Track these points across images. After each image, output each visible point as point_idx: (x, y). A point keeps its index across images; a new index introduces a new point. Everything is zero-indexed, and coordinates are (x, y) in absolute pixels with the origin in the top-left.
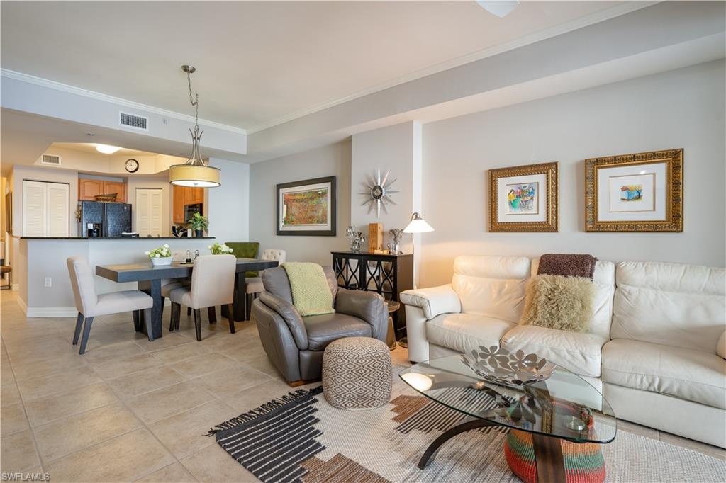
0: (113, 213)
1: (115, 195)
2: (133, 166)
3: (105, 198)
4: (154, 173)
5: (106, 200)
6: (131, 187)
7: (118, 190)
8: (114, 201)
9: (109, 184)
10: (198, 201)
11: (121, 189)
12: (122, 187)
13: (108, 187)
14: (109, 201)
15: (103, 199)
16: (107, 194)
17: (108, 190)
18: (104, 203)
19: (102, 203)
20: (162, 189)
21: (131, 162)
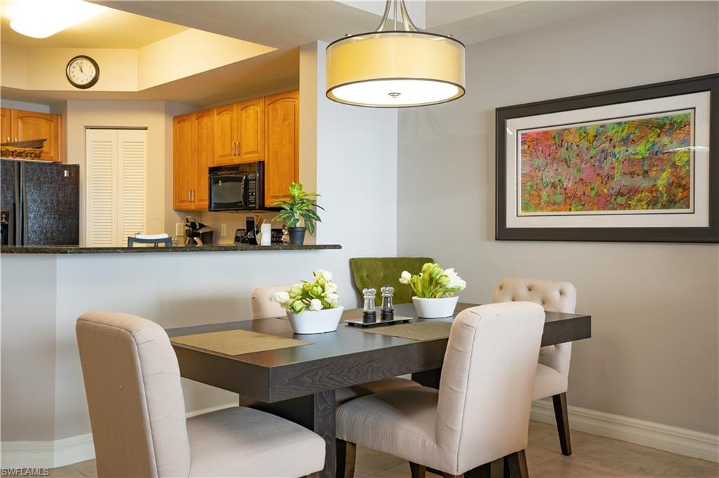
0: (39, 186)
1: (39, 144)
2: (83, 73)
3: (19, 149)
4: (136, 89)
5: (20, 154)
6: (74, 123)
7: (43, 130)
8: (38, 156)
9: (24, 116)
10: (250, 155)
11: (50, 129)
12: (53, 124)
13: (23, 123)
14: (27, 156)
15: (13, 152)
16: (20, 141)
17: (21, 134)
18: (19, 163)
19: (14, 162)
20: (146, 129)
21: (82, 63)
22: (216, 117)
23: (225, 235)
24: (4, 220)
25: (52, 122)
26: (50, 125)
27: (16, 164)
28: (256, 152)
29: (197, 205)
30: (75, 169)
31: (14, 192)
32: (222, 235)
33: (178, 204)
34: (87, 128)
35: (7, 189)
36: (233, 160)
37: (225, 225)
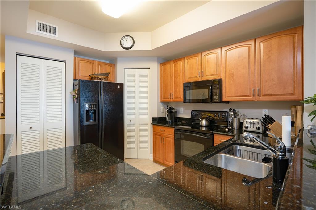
1: (107, 75)
2: (127, 43)
3: (100, 77)
5: (100, 79)
6: (120, 67)
8: (107, 80)
9: (101, 64)
10: (211, 77)
11: (111, 69)
12: (111, 67)
13: (100, 66)
14: (103, 80)
15: (97, 78)
16: (100, 73)
17: (100, 70)
18: (100, 82)
19: (98, 82)
20: (149, 68)
21: (127, 38)
22: (186, 61)
23: (183, 112)
24: (94, 108)
25: (111, 66)
26: (110, 68)
27: (99, 83)
28: (216, 74)
29: (174, 100)
30: (122, 85)
31: (99, 96)
32: (181, 112)
33: (162, 99)
34: (125, 69)
35: (95, 94)
36: (198, 79)
37: (183, 108)
